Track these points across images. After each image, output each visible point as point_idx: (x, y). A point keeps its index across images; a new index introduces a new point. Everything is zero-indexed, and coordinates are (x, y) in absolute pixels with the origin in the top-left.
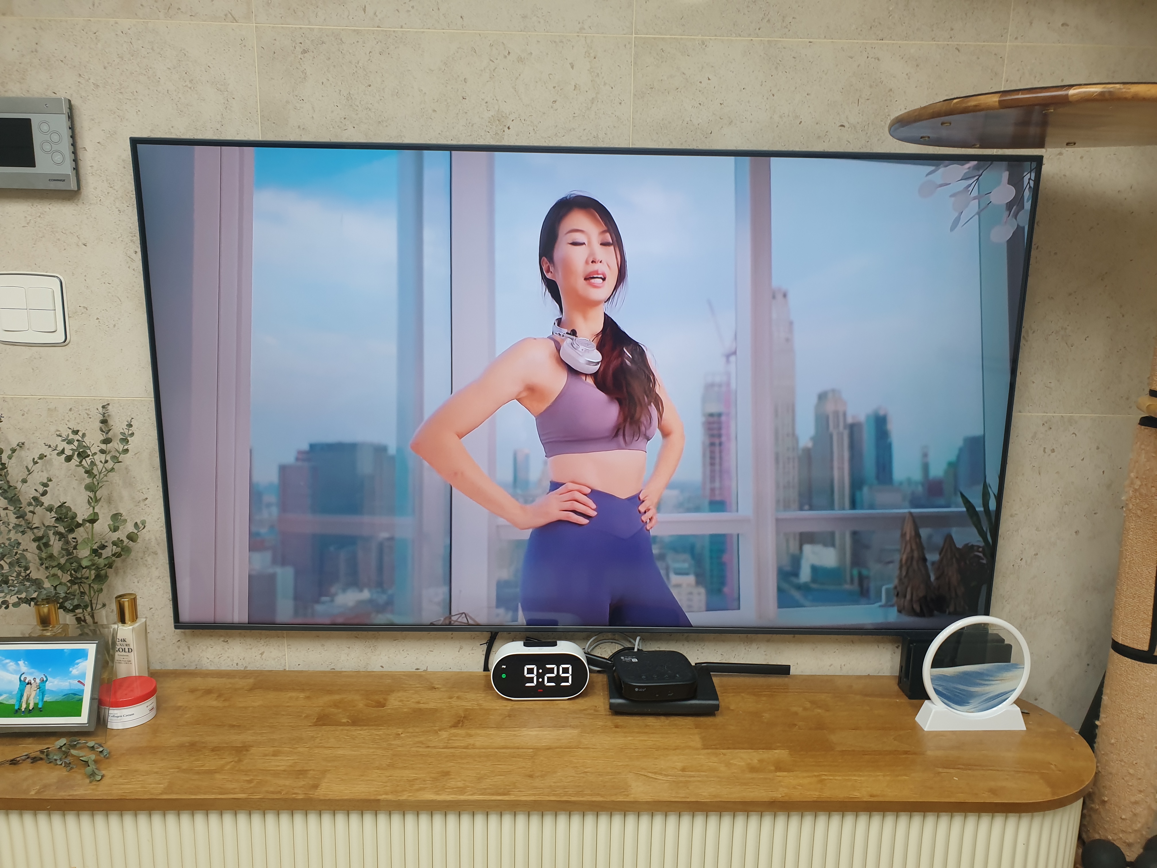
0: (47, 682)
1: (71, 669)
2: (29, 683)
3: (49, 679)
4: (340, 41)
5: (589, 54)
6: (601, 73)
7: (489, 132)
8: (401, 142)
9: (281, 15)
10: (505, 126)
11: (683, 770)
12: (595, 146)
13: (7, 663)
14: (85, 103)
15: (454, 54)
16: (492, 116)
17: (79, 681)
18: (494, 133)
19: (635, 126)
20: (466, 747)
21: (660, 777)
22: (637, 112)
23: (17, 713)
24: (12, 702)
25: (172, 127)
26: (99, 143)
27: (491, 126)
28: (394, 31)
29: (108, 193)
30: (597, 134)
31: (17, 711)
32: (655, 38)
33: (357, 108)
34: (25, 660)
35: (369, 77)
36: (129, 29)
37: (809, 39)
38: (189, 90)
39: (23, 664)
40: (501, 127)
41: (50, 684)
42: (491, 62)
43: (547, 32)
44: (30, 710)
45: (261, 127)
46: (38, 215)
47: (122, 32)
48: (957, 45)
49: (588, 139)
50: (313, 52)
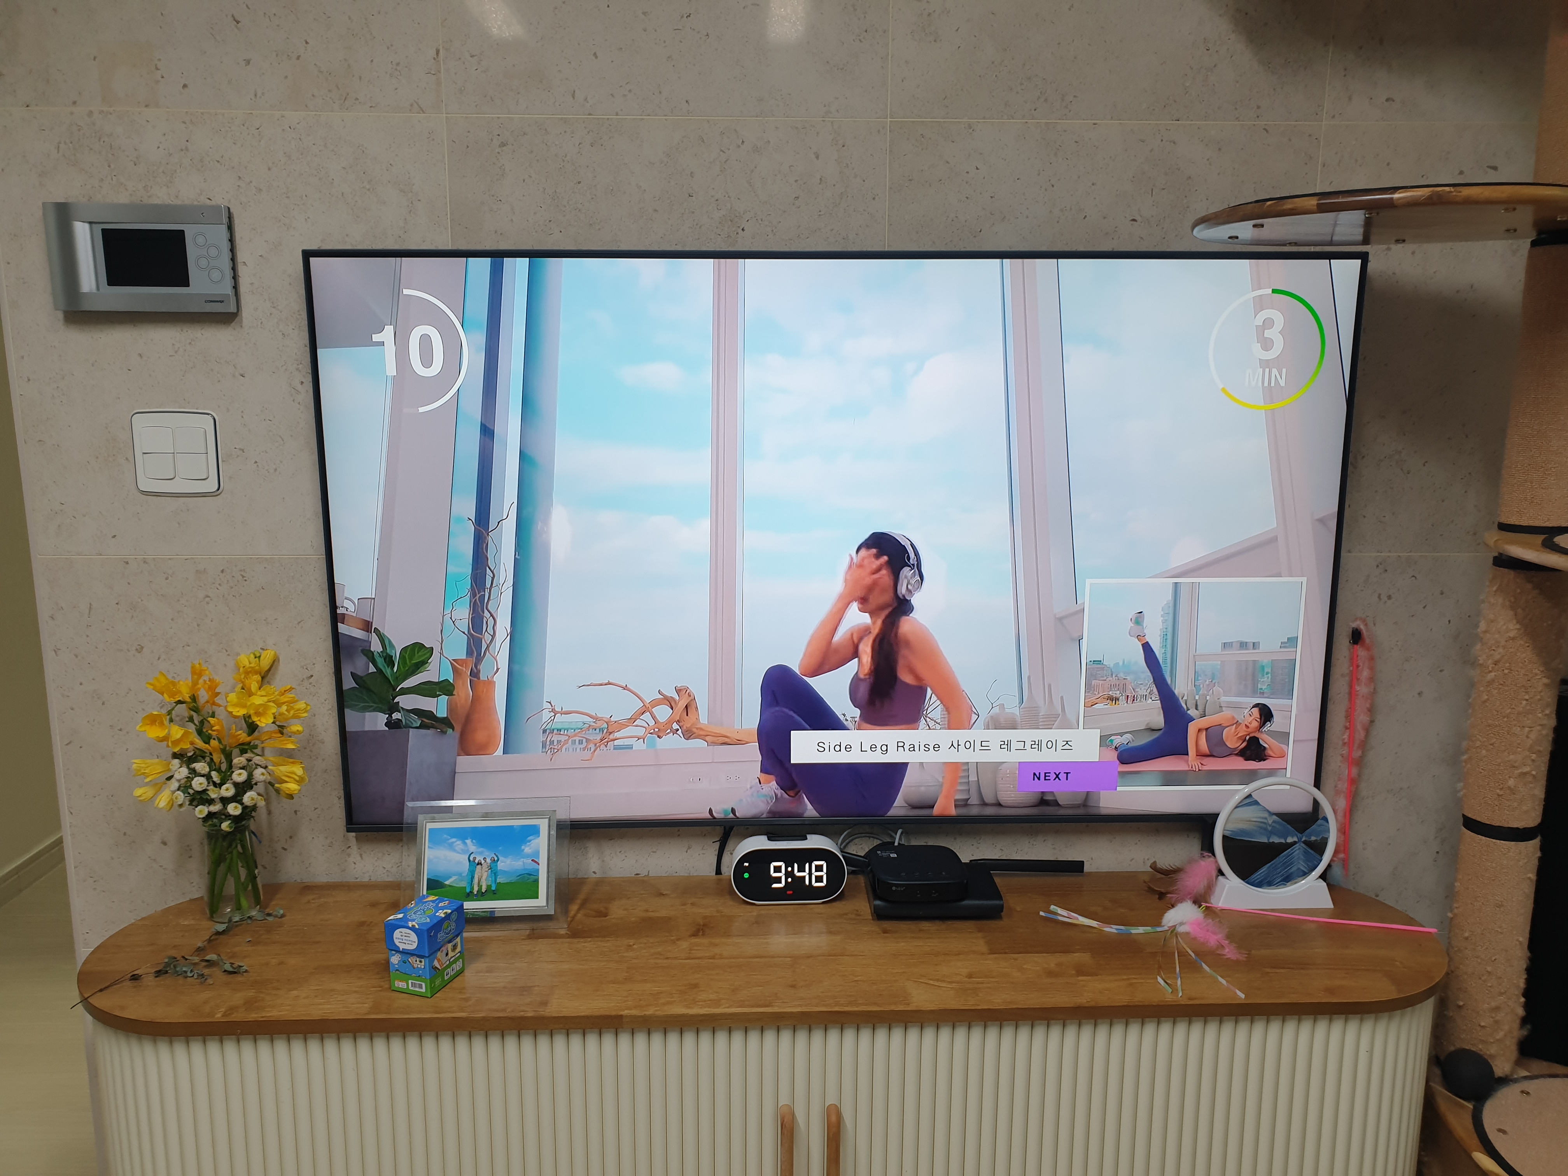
0: (499, 862)
1: (523, 847)
2: (479, 864)
3: (501, 858)
4: (544, 132)
5: (837, 141)
6: (851, 163)
7: (719, 235)
9: (475, 103)
10: (739, 227)
11: (970, 976)
12: (844, 250)
13: (452, 843)
14: (245, 211)
15: (679, 144)
16: (724, 216)
17: (532, 860)
18: (726, 237)
19: (891, 225)
20: (713, 958)
21: (944, 985)
22: (894, 207)
24: (464, 883)
25: (346, 233)
26: (260, 256)
27: (722, 228)
28: (608, 119)
29: (271, 314)
30: (847, 235)
31: (468, 894)
32: (914, 122)
33: (564, 209)
34: (472, 839)
35: (578, 172)
36: (298, 124)
37: (1094, 120)
38: (367, 192)
40: (734, 229)
41: (502, 864)
42: (721, 153)
43: (787, 117)
44: (483, 893)
45: (451, 233)
46: (188, 342)
47: (290, 127)
48: (1266, 125)
50: (512, 145)
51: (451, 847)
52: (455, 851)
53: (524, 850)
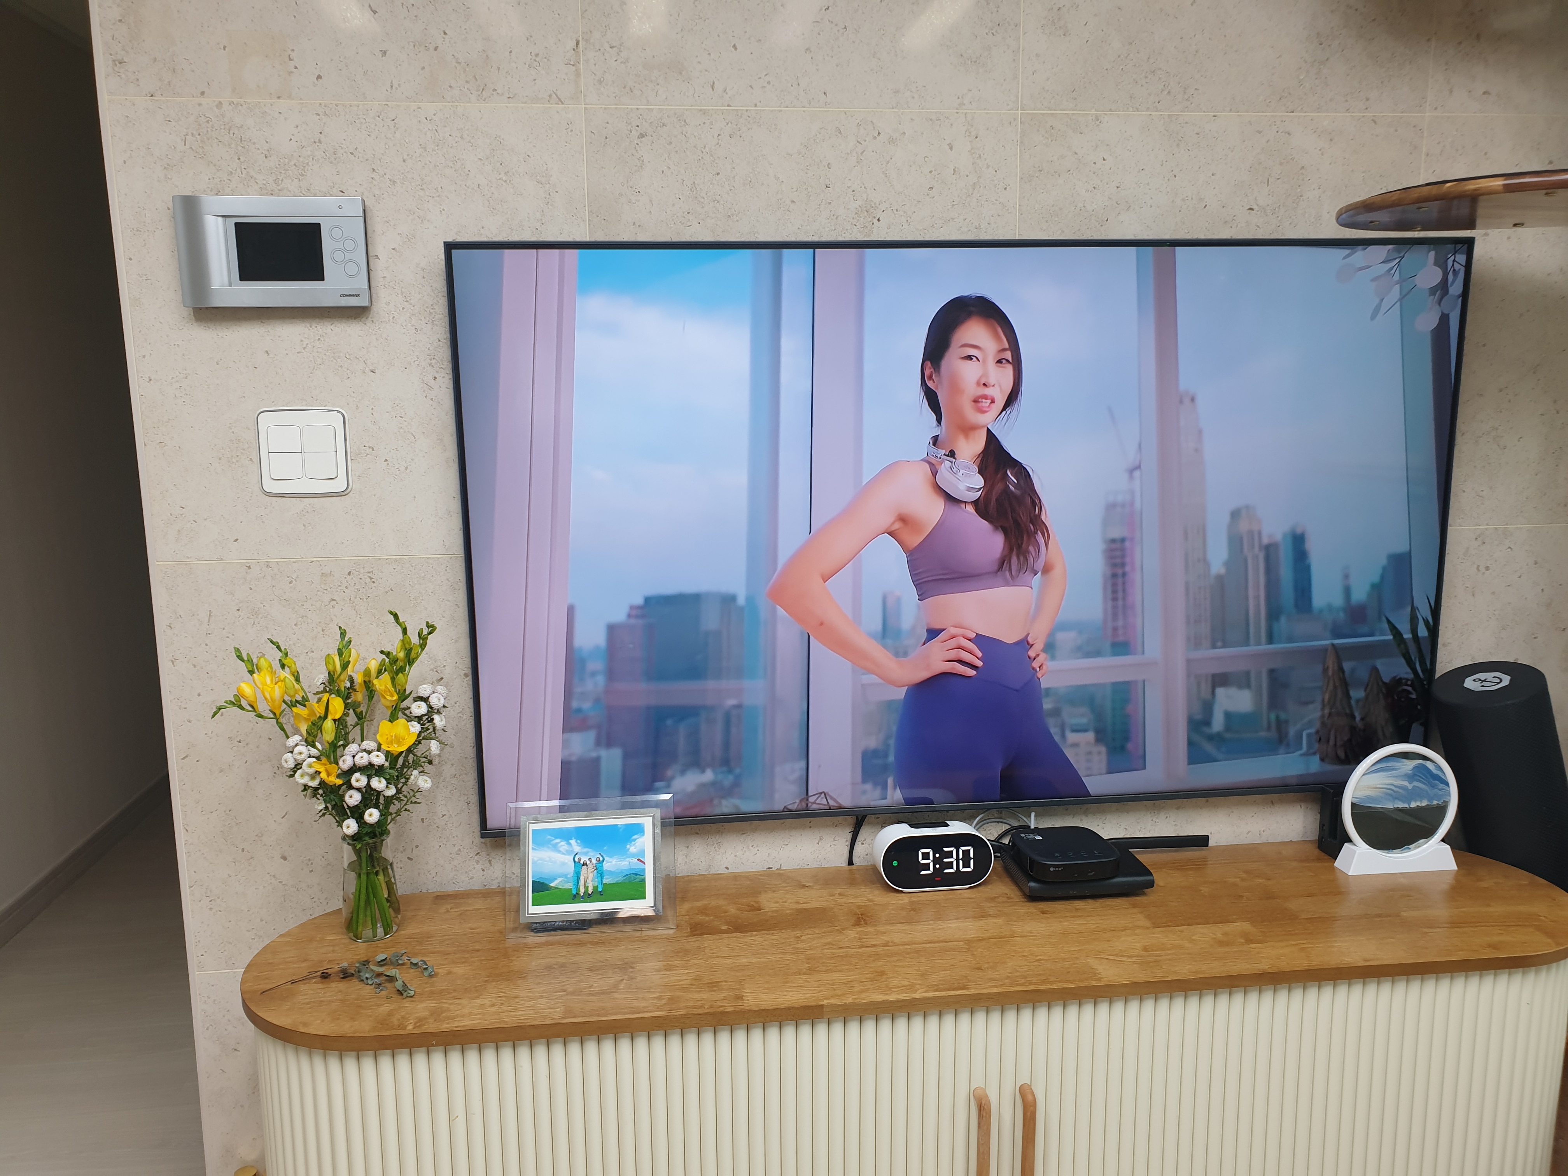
0: (604, 863)
1: (628, 846)
2: (585, 864)
3: (606, 859)
4: (683, 123)
5: (970, 133)
6: (983, 154)
7: (856, 225)
8: (754, 240)
9: (614, 95)
10: (875, 217)
12: (977, 238)
13: (557, 843)
14: (379, 203)
15: (816, 135)
16: (860, 206)
17: (638, 860)
18: (862, 226)
19: (1022, 214)
22: (1024, 197)
23: (575, 898)
24: (570, 886)
25: (483, 228)
26: (393, 249)
27: (858, 218)
28: (747, 111)
29: (403, 308)
30: (979, 224)
31: (575, 896)
32: (1043, 114)
33: (703, 200)
34: (577, 839)
35: (716, 163)
36: (434, 115)
38: (504, 183)
39: (576, 844)
40: (869, 220)
41: (608, 864)
42: (858, 144)
43: (923, 109)
44: (589, 894)
45: (589, 224)
46: (317, 338)
47: (426, 119)
48: (1374, 116)
49: (969, 230)
50: (652, 136)
51: (555, 848)
52: (559, 852)
53: (629, 849)
